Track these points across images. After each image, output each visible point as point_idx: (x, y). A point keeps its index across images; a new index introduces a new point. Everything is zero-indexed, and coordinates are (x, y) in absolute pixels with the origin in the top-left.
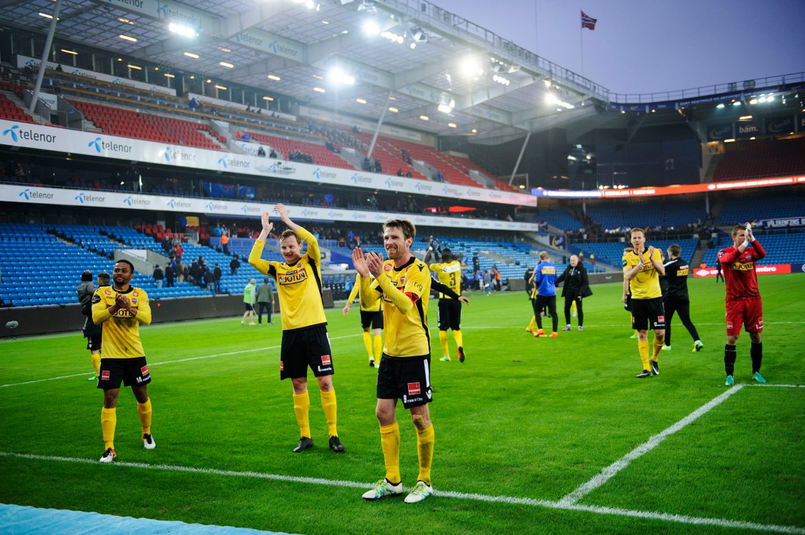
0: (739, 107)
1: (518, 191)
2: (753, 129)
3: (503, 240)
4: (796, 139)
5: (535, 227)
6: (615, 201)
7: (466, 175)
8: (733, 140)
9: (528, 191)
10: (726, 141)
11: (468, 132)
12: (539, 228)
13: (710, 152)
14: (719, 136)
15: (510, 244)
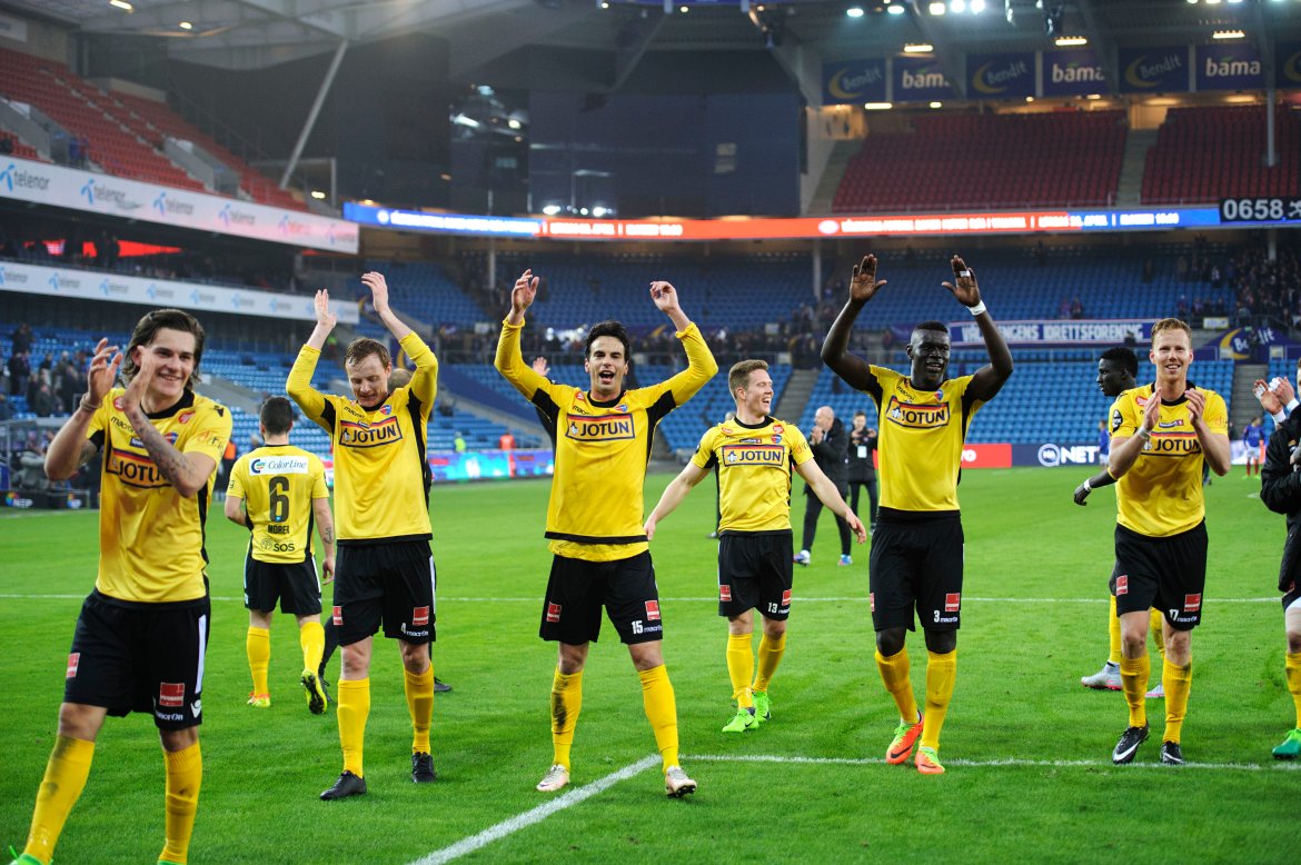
0: (899, 19)
1: (304, 207)
2: (935, 79)
3: (256, 346)
4: (1040, 115)
5: (350, 313)
6: (577, 250)
7: (156, 152)
8: (887, 106)
9: (334, 208)
10: (869, 106)
11: (167, 28)
12: (362, 315)
13: (829, 130)
14: (853, 90)
15: (275, 359)
